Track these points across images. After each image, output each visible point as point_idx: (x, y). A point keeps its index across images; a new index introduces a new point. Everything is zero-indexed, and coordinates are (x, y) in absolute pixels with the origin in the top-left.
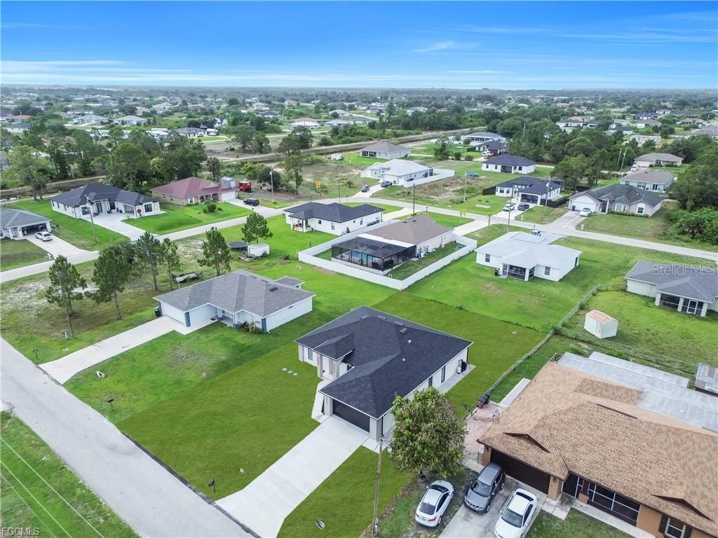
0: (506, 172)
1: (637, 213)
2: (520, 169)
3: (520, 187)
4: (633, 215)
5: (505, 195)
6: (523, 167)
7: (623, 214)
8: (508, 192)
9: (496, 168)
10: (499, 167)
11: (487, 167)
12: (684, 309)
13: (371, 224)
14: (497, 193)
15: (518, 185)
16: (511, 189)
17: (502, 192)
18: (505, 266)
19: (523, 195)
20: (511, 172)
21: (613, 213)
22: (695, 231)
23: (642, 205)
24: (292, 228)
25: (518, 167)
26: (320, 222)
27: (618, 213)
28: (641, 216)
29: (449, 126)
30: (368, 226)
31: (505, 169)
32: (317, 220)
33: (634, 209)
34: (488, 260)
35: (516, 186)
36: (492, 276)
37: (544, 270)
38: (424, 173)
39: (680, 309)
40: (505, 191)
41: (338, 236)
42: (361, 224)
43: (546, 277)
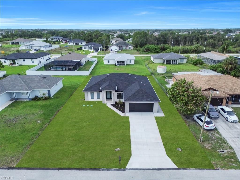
0: (78, 45)
1: (129, 49)
2: (82, 43)
3: (91, 46)
4: (128, 50)
5: (86, 49)
6: (83, 43)
7: (126, 50)
8: (87, 48)
9: (73, 44)
10: (74, 43)
11: (70, 44)
12: (172, 63)
13: (48, 60)
14: (83, 49)
15: (90, 45)
16: (88, 47)
17: (85, 48)
18: (118, 62)
19: (94, 48)
20: (79, 45)
21: (123, 50)
22: (148, 51)
23: (130, 47)
24: (8, 66)
25: (81, 43)
26: (24, 61)
27: (124, 50)
28: (130, 50)
29: (39, 36)
30: (47, 60)
31: (77, 44)
32: (22, 60)
33: (128, 48)
34: (109, 62)
35: (89, 46)
36: (114, 66)
37: (129, 61)
38: (49, 46)
39: (171, 64)
40: (86, 48)
41: (37, 65)
42: (44, 60)
43: (130, 63)
